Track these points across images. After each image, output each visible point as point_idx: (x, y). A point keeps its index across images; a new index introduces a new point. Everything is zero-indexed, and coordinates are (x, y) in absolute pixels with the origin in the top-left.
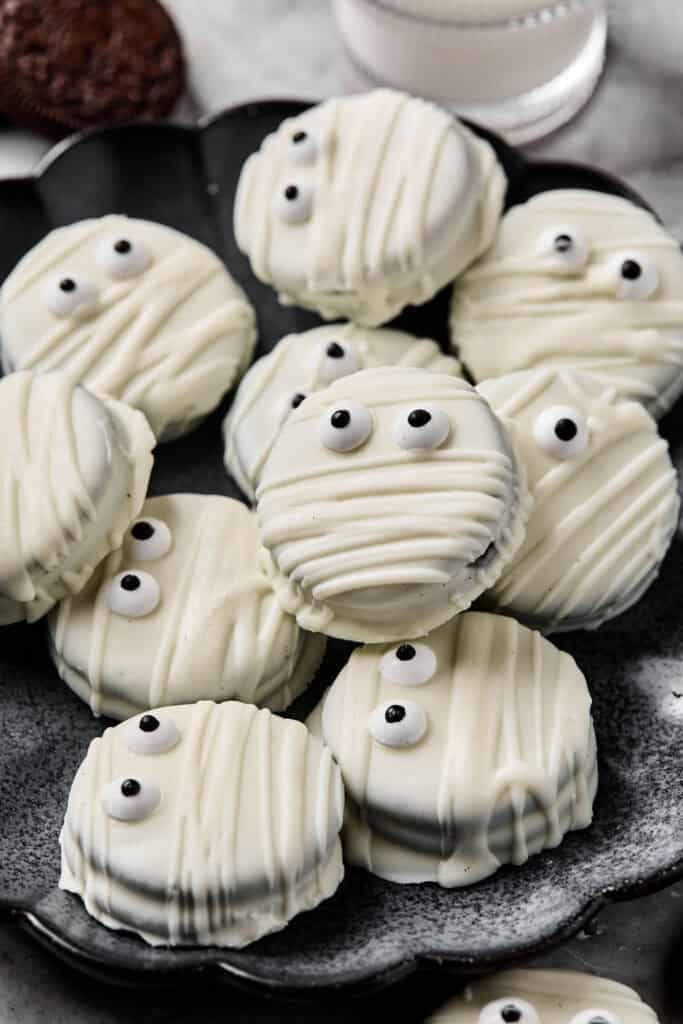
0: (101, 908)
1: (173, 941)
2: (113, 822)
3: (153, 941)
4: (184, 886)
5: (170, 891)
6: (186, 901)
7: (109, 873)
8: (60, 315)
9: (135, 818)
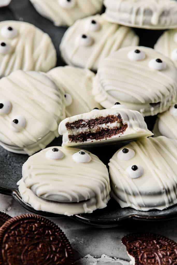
0: (141, 206)
1: (167, 206)
2: (134, 180)
3: (161, 208)
4: (166, 188)
5: (162, 191)
6: (168, 192)
7: (141, 194)
8: (4, 54)
9: (140, 176)
